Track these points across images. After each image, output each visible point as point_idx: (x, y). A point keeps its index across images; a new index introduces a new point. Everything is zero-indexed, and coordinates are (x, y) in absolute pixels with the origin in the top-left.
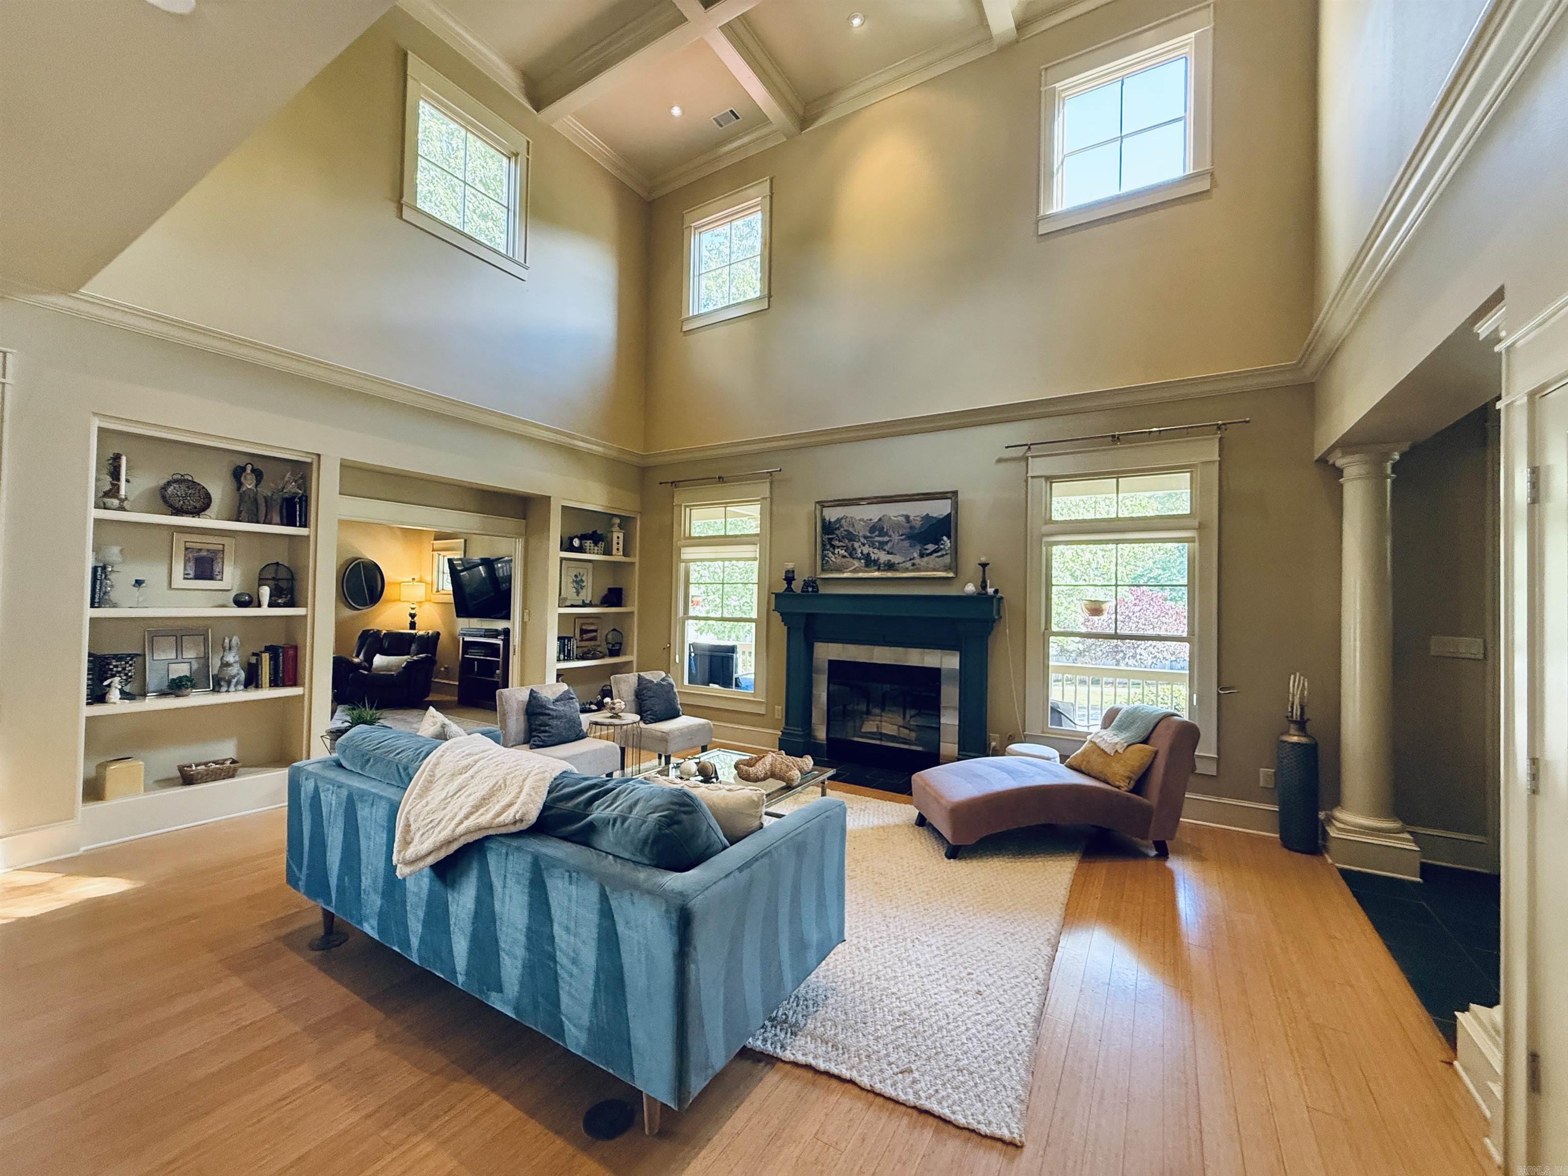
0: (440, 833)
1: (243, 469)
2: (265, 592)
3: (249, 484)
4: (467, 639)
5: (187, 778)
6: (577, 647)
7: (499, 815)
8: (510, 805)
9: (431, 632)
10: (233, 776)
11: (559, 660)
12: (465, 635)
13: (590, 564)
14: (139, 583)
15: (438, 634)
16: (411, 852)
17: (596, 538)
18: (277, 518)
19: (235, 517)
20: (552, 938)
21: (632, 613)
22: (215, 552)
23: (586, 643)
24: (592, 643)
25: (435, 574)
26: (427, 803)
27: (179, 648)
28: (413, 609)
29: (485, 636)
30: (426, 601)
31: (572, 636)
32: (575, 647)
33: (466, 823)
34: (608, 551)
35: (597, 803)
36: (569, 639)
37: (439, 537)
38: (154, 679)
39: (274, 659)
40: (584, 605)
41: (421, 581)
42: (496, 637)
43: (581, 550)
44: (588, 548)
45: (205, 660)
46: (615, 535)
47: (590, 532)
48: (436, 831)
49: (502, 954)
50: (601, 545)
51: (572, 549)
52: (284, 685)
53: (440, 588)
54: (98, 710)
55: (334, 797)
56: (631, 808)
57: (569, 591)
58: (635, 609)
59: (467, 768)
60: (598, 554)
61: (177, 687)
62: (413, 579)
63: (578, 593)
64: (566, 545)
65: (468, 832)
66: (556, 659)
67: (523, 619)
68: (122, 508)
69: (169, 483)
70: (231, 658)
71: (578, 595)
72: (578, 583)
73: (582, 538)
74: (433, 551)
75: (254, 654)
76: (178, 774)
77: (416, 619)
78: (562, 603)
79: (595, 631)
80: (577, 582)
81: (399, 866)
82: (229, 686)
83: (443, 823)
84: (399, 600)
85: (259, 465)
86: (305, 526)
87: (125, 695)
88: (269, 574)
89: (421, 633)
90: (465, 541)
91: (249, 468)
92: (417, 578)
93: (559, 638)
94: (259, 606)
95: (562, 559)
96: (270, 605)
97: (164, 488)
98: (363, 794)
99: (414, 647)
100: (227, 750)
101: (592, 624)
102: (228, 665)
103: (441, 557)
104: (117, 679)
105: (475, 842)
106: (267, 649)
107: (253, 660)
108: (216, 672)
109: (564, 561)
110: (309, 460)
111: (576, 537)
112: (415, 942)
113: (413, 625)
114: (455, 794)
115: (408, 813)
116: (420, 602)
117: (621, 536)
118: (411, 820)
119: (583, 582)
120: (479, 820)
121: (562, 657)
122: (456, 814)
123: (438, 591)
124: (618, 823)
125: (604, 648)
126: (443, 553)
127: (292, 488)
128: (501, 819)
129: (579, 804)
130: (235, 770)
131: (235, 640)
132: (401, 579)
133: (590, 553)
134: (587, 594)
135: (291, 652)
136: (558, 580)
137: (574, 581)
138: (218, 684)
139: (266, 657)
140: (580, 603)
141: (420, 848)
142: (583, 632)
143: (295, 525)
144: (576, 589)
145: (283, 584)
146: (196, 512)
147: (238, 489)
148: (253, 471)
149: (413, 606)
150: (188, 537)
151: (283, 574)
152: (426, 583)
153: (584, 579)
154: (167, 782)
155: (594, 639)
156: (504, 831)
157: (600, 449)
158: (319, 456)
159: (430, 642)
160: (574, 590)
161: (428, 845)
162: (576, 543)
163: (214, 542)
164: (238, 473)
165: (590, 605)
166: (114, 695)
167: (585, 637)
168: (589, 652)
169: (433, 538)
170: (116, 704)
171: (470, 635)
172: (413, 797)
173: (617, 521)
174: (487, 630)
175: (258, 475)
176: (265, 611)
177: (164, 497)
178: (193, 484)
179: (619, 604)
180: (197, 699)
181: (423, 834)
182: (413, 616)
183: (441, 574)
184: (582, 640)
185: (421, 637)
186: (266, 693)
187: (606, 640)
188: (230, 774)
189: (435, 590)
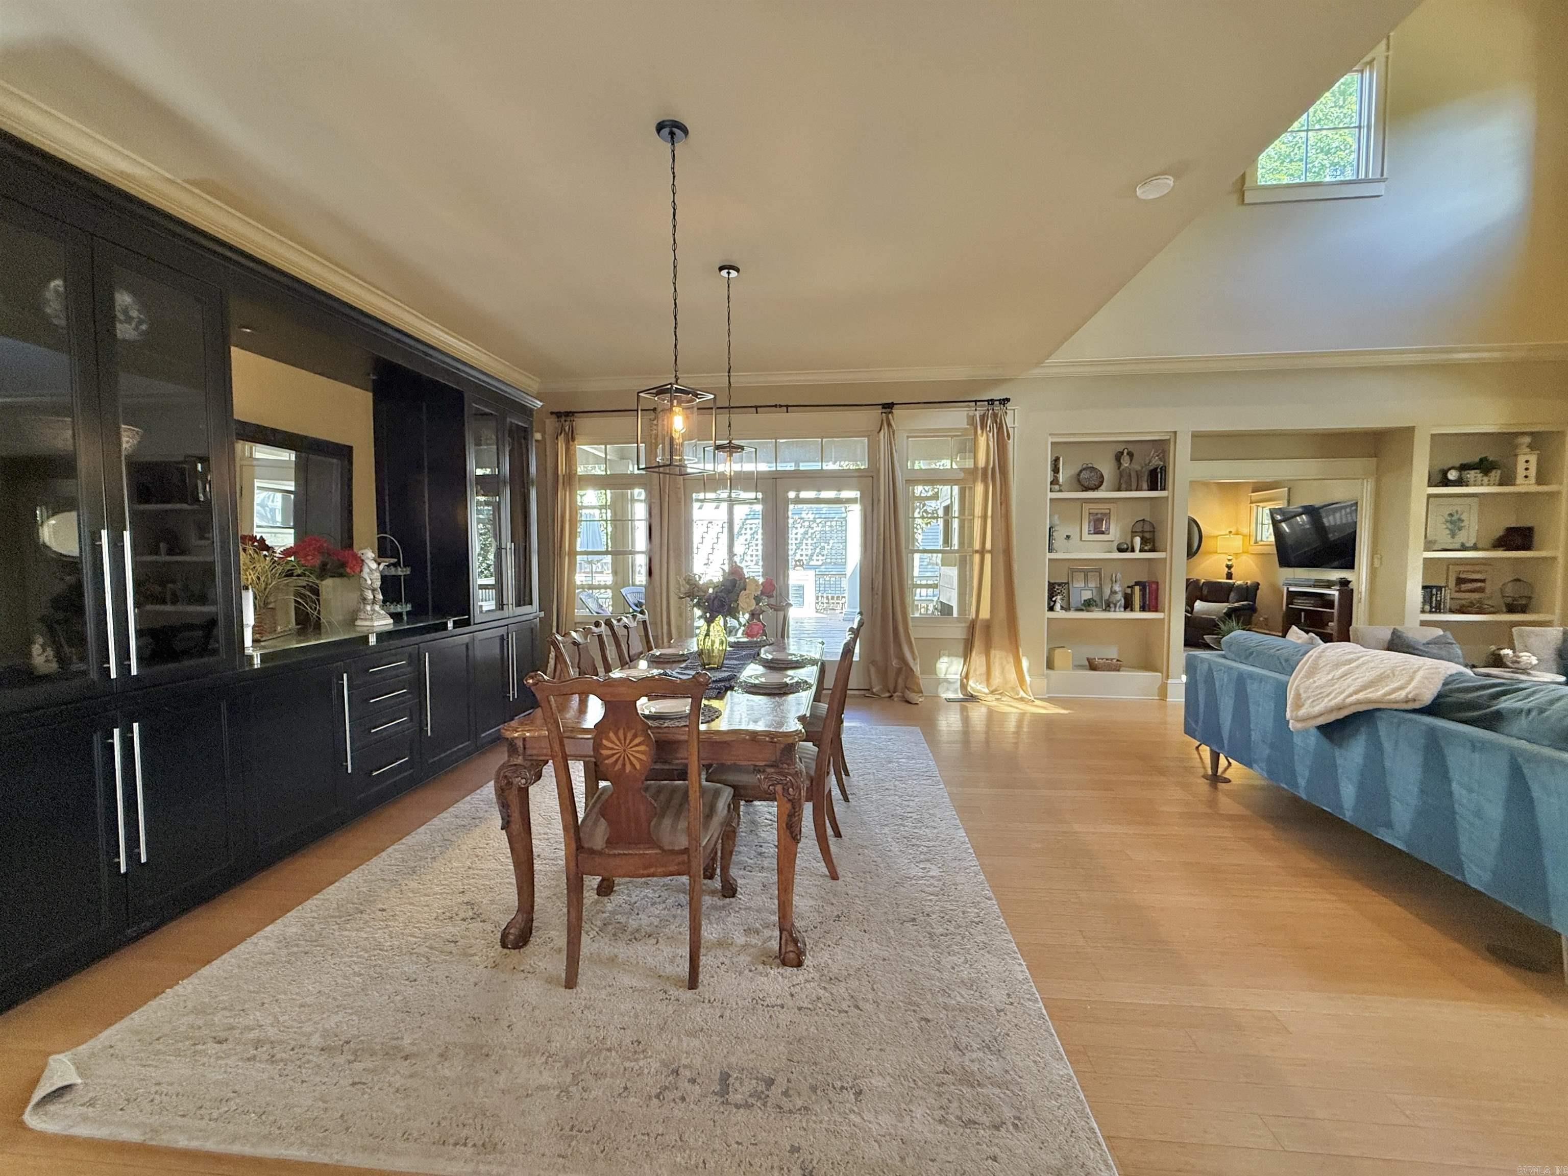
0: (1330, 700)
1: (1122, 453)
2: (1137, 540)
3: (1126, 462)
4: (1292, 589)
5: (1092, 666)
6: (1452, 599)
7: (1390, 693)
8: (1401, 688)
9: (1249, 582)
10: (1118, 671)
11: (1423, 612)
12: (1290, 585)
13: (1476, 499)
14: (1068, 537)
15: (1258, 584)
16: (1302, 712)
17: (1484, 466)
18: (1145, 486)
19: (1116, 488)
20: (1451, 794)
21: (1554, 559)
22: (1105, 514)
23: (1467, 595)
24: (1476, 596)
25: (1253, 525)
26: (1315, 682)
27: (1086, 580)
28: (1229, 560)
29: (1315, 586)
30: (1243, 552)
31: (1443, 584)
32: (1448, 598)
33: (1354, 697)
34: (1507, 480)
35: (1505, 698)
36: (1439, 588)
37: (1257, 488)
38: (1075, 601)
39: (1143, 590)
40: (1464, 548)
41: (1237, 534)
42: (1329, 587)
43: (1459, 482)
44: (1472, 480)
45: (1100, 589)
46: (1521, 460)
47: (1477, 460)
48: (1326, 700)
49: (1392, 800)
50: (1495, 475)
51: (1446, 483)
52: (1150, 611)
53: (1259, 538)
54: (1051, 615)
55: (1226, 675)
56: (1552, 702)
57: (1442, 535)
58: (1560, 554)
59: (1350, 661)
60: (1489, 485)
61: (1088, 605)
62: (1230, 532)
63: (1453, 535)
64: (1439, 478)
65: (1359, 702)
66: (1419, 610)
67: (1372, 564)
68: (1060, 491)
69: (1081, 471)
70: (1117, 588)
71: (1453, 537)
72: (1455, 524)
73: (1463, 468)
74: (1251, 503)
75: (1129, 587)
76: (1087, 663)
77: (1232, 570)
78: (1429, 545)
79: (1483, 581)
80: (1451, 522)
81: (1291, 722)
82: (1115, 607)
83: (1333, 695)
84: (1216, 552)
85: (1131, 448)
86: (1164, 489)
87: (1062, 608)
88: (1139, 528)
89: (1239, 582)
90: (1289, 489)
91: (1126, 451)
92: (1234, 531)
93: (1424, 588)
94: (1133, 550)
95: (1430, 496)
96: (1141, 551)
97: (1079, 475)
98: (1251, 675)
99: (1232, 595)
100: (1112, 653)
101: (1478, 572)
102: (1116, 593)
103: (1260, 509)
104: (1059, 597)
105: (1365, 711)
106: (1137, 584)
107: (1129, 591)
108: (1107, 598)
109: (1431, 500)
110: (1168, 437)
111: (1453, 468)
112: (1302, 782)
113: (1229, 576)
114: (1342, 677)
115: (1298, 686)
116: (1236, 554)
117: (1533, 459)
118: (1302, 691)
119: (1463, 521)
120: (1370, 695)
121: (1427, 608)
122: (1344, 690)
123: (1256, 542)
124: (1534, 713)
125: (1498, 601)
126: (1261, 504)
127: (1156, 462)
128: (1393, 696)
129: (1483, 695)
130: (1120, 666)
131: (1119, 576)
132: (1216, 533)
133: (1475, 485)
134: (1469, 535)
135: (1154, 586)
136: (1424, 520)
137: (1447, 521)
138: (1108, 606)
139: (1137, 588)
140: (1458, 546)
141: (1311, 710)
142: (1460, 581)
143: (1157, 490)
144: (1450, 530)
145: (1147, 535)
146: (1096, 488)
147: (1119, 468)
148: (1128, 454)
149: (1230, 558)
150: (1092, 506)
151: (1147, 528)
152: (1244, 536)
153: (1464, 517)
154: (1081, 667)
155: (1481, 590)
156: (1395, 706)
157: (1496, 355)
158: (1175, 433)
159: (1250, 592)
160: (1448, 532)
161: (1318, 709)
162: (1452, 475)
163: (1103, 508)
164: (1118, 457)
165: (1475, 548)
166: (1058, 607)
167: (1464, 587)
168: (1472, 604)
169: (1250, 490)
170: (1059, 613)
171: (1296, 585)
172: (1301, 675)
173: (1527, 440)
174: (1317, 581)
175: (1131, 455)
176: (1137, 555)
177: (1079, 481)
178: (1093, 469)
179: (1527, 547)
180: (1097, 614)
181: (1313, 701)
182: (1229, 567)
183: (1259, 526)
184: (1459, 591)
185: (1240, 587)
186: (1138, 615)
187: (1502, 591)
188: (1117, 669)
189: (1252, 542)
